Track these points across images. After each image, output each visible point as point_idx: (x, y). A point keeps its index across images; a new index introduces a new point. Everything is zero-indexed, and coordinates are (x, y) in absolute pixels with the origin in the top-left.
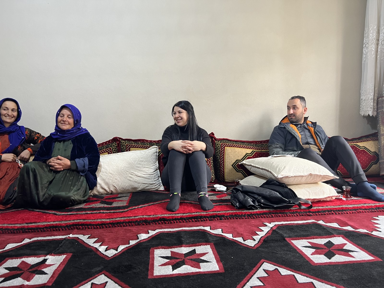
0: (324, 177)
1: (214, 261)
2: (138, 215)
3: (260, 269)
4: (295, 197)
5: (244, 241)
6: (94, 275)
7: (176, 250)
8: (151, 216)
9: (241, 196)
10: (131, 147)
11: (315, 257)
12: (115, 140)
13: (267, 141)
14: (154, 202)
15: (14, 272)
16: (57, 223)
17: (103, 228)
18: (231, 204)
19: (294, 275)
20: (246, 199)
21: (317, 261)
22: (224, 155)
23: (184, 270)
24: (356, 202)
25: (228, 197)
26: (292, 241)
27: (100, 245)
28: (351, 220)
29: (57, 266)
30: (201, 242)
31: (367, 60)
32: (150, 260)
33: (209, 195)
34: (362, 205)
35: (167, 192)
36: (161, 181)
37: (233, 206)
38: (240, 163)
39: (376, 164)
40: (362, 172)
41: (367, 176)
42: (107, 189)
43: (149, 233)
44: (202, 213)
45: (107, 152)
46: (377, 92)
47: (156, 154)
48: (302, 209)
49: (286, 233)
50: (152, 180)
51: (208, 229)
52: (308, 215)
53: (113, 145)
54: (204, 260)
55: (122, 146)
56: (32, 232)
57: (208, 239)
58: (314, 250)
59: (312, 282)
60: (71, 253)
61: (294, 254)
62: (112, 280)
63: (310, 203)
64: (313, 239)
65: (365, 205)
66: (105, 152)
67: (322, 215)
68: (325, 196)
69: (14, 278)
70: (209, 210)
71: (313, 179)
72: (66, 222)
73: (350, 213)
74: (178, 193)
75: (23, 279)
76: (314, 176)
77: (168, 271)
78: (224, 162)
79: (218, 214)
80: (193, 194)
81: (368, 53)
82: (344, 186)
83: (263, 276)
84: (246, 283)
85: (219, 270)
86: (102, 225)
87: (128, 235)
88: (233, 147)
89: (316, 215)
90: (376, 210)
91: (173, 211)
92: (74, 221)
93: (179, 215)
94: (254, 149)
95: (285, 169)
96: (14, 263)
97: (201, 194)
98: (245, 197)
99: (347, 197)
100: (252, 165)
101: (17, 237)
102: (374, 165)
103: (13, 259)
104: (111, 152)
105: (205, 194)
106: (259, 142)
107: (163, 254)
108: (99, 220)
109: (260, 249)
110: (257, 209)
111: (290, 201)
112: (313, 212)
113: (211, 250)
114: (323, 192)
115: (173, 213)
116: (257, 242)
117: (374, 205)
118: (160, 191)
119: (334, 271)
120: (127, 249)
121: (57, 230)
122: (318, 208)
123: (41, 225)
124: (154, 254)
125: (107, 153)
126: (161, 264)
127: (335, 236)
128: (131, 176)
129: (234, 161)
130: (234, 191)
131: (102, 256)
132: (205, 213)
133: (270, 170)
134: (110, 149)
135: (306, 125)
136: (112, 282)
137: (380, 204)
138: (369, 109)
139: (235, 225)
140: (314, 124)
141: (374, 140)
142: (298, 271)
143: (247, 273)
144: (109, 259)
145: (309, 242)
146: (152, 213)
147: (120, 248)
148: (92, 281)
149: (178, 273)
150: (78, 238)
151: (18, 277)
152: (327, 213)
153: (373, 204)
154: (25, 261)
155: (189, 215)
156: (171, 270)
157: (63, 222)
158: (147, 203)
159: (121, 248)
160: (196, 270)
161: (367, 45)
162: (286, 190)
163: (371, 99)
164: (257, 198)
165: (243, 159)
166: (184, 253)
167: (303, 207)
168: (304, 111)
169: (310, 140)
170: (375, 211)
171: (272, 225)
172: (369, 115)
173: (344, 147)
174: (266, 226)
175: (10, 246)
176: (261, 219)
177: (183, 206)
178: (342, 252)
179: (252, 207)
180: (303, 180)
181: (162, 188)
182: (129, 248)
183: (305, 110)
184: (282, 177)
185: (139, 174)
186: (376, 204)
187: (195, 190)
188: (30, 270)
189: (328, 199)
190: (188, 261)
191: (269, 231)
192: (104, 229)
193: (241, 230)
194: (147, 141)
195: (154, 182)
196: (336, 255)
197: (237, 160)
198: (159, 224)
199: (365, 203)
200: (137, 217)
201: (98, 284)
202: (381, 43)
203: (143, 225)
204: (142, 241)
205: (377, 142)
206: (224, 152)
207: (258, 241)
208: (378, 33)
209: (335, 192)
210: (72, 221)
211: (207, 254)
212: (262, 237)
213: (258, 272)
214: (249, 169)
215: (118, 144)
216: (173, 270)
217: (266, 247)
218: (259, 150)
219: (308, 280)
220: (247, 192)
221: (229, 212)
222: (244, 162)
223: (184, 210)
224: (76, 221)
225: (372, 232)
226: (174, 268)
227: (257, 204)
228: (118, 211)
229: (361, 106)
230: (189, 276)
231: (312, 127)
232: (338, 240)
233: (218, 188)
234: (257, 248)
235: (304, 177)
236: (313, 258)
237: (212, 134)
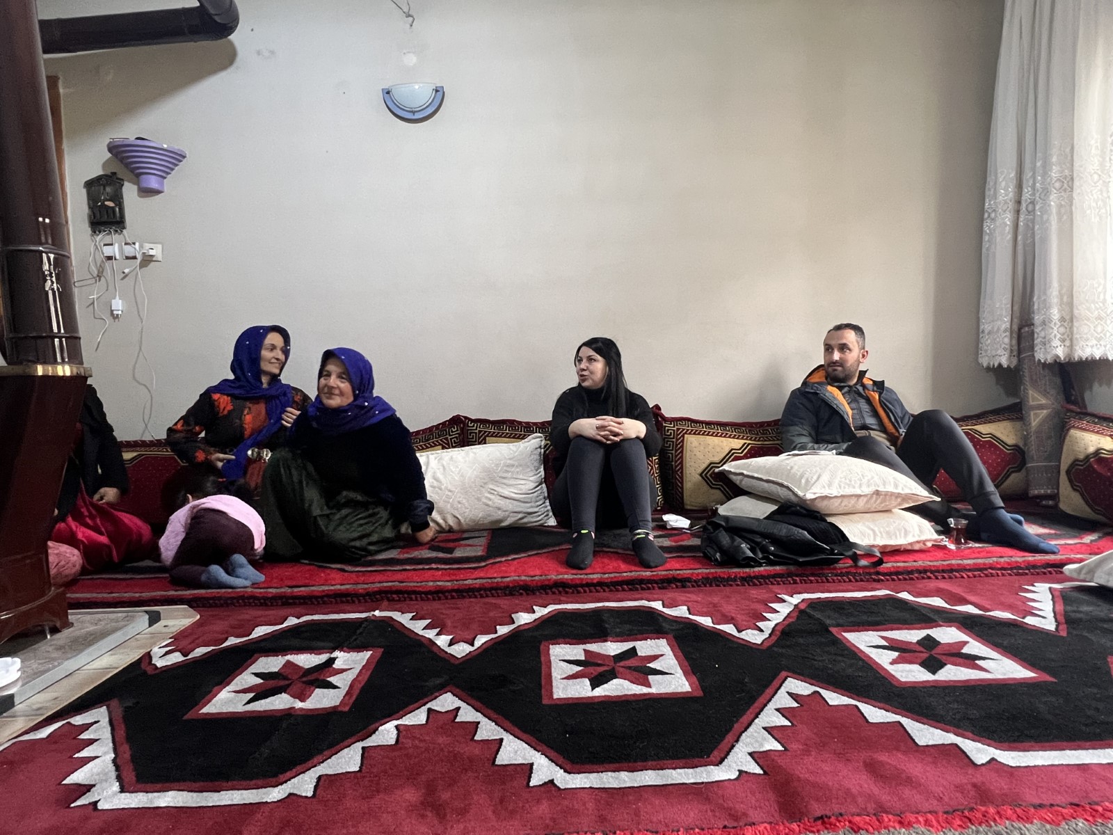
0: (905, 498)
1: (679, 672)
2: (508, 575)
3: (779, 692)
4: (844, 541)
5: (739, 631)
6: (432, 694)
7: (594, 647)
8: (536, 578)
9: (725, 539)
10: (487, 436)
11: (900, 669)
12: (456, 420)
13: (776, 422)
14: (539, 549)
15: (272, 683)
16: (348, 587)
17: (440, 599)
18: (702, 555)
19: (856, 706)
20: (736, 543)
21: (906, 677)
22: (682, 452)
23: (617, 689)
24: (979, 552)
25: (696, 542)
26: (843, 634)
27: (438, 634)
28: (972, 591)
29: (356, 671)
30: (647, 632)
31: (993, 246)
32: (543, 667)
33: (655, 537)
34: (995, 559)
35: (563, 530)
36: (549, 508)
37: (708, 560)
38: (717, 470)
39: (1019, 471)
40: (990, 487)
41: (1003, 498)
42: (441, 521)
43: (534, 612)
44: (644, 574)
45: (440, 444)
46: (1018, 315)
47: (539, 450)
48: (861, 568)
49: (829, 617)
50: (533, 504)
51: (657, 605)
52: (874, 580)
53: (452, 432)
54: (655, 670)
55: (471, 433)
56: (301, 604)
57: (661, 626)
58: (896, 654)
59: (899, 722)
60: (380, 647)
61: (853, 661)
62: (468, 704)
63: (878, 554)
64: (892, 630)
65: (1002, 560)
66: (436, 445)
67: (905, 579)
68: (910, 539)
69: (273, 695)
70: (656, 567)
71: (881, 503)
72: (366, 586)
73: (969, 577)
74: (590, 532)
75: (291, 696)
76: (886, 495)
77: (582, 689)
78: (682, 468)
79: (678, 575)
80: (619, 535)
81: (994, 230)
82: (952, 519)
83: (788, 706)
84: (753, 721)
85: (690, 690)
86: (438, 594)
87: (491, 614)
88: (703, 434)
89: (893, 580)
90: (1027, 571)
91: (581, 569)
92: (382, 585)
93: (595, 576)
94: (746, 439)
95: (821, 480)
96: (272, 664)
97: (639, 534)
98: (733, 540)
99: (958, 542)
100: (745, 472)
101: (272, 613)
102: (1013, 476)
103: (268, 656)
104: (448, 444)
105: (648, 534)
106: (756, 424)
107: (570, 655)
108: (431, 584)
109: (775, 649)
110: (760, 565)
111: (832, 550)
112: (884, 574)
113: (669, 648)
114: (906, 530)
115: (580, 572)
116: (767, 636)
117: (1024, 559)
118: (548, 526)
119: (947, 699)
120: (493, 642)
121: (348, 602)
122: (895, 565)
123: (318, 591)
124: (549, 654)
125: (440, 447)
126: (566, 675)
127: (941, 626)
128: (489, 496)
129: (704, 466)
130: (709, 527)
131: (442, 655)
132: (648, 574)
133: (786, 483)
134: (446, 439)
135: (861, 389)
136: (470, 707)
137: (1036, 558)
138: (1000, 352)
139: (716, 599)
140: (879, 385)
141: (1013, 419)
142: (865, 697)
143: (753, 699)
144: (457, 662)
145: (883, 638)
146: (538, 572)
147: (479, 640)
148: (428, 706)
149: (603, 694)
150: (391, 618)
151: (281, 693)
152: (916, 575)
153: (1019, 557)
154: (292, 660)
155: (615, 577)
156: (590, 688)
157: (360, 586)
158: (524, 551)
159: (481, 640)
160: (641, 690)
161: (993, 215)
162: (822, 525)
163: (1005, 331)
164: (760, 543)
165: (724, 461)
166: (612, 654)
167: (863, 562)
168: (861, 356)
169: (870, 421)
170: (1027, 574)
171: (796, 599)
172: (1000, 365)
173: (949, 434)
174: (784, 601)
175: (260, 631)
176: (770, 586)
177: (599, 559)
178: (961, 660)
179: (749, 562)
180: (861, 504)
181: (552, 522)
182: (497, 641)
183: (863, 356)
184: (813, 497)
185: (506, 492)
186: (1026, 558)
187: (625, 526)
188: (304, 679)
189: (917, 547)
190: (621, 670)
191: (791, 612)
192: (442, 601)
193: (729, 609)
194: (520, 423)
195: (536, 510)
196: (946, 664)
197: (711, 463)
198: (554, 593)
199: (1000, 555)
200: (508, 579)
201: (441, 712)
202: (1027, 209)
203: (521, 594)
204: (521, 628)
205: (1018, 424)
206: (682, 446)
207: (769, 632)
208: (1020, 187)
209: (933, 531)
210: (378, 585)
211: (661, 658)
212: (776, 625)
213: (776, 697)
214: (738, 483)
215: (462, 429)
216: (593, 689)
217: (789, 647)
218: (759, 441)
219: (891, 717)
220: (738, 529)
221: (700, 571)
222: (726, 467)
223: (603, 567)
224: (385, 584)
225: (1024, 618)
226: (595, 685)
227: (760, 556)
228: (466, 566)
229: (980, 345)
230: (627, 701)
231: (873, 391)
232: (947, 635)
233: (671, 523)
234: (770, 648)
235: (862, 498)
236: (896, 671)
237: (657, 407)
